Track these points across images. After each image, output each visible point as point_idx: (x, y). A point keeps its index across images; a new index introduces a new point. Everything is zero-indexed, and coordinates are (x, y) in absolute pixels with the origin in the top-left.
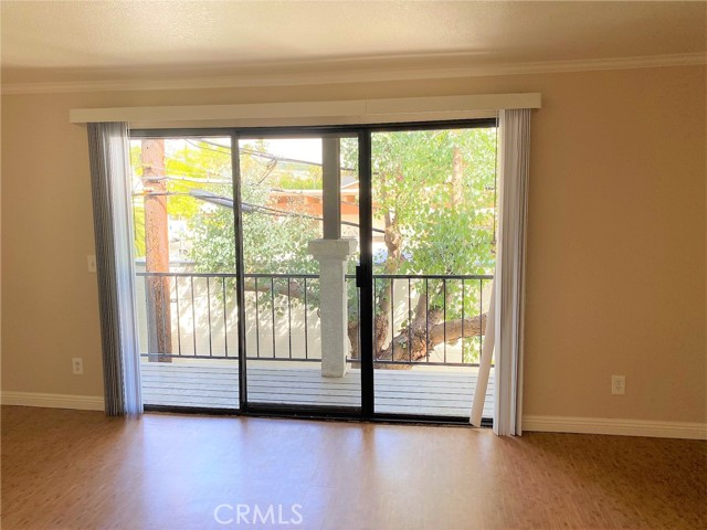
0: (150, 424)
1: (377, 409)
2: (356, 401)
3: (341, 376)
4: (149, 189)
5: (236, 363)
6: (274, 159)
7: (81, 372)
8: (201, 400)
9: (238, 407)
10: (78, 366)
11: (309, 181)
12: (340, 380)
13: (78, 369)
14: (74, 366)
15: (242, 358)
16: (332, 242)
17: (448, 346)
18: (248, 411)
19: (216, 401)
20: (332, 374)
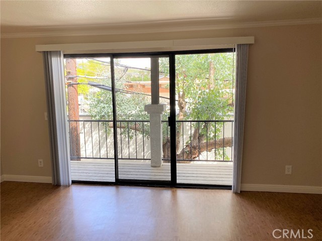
0: (75, 189)
1: (178, 181)
2: (168, 178)
3: (160, 167)
4: (69, 81)
5: (113, 161)
6: (127, 67)
7: (42, 166)
8: (97, 178)
9: (114, 181)
10: (41, 163)
11: (139, 77)
12: (159, 168)
13: (41, 164)
14: (39, 163)
15: (116, 158)
16: (155, 106)
17: (208, 152)
18: (119, 183)
19: (104, 178)
20: (155, 165)
